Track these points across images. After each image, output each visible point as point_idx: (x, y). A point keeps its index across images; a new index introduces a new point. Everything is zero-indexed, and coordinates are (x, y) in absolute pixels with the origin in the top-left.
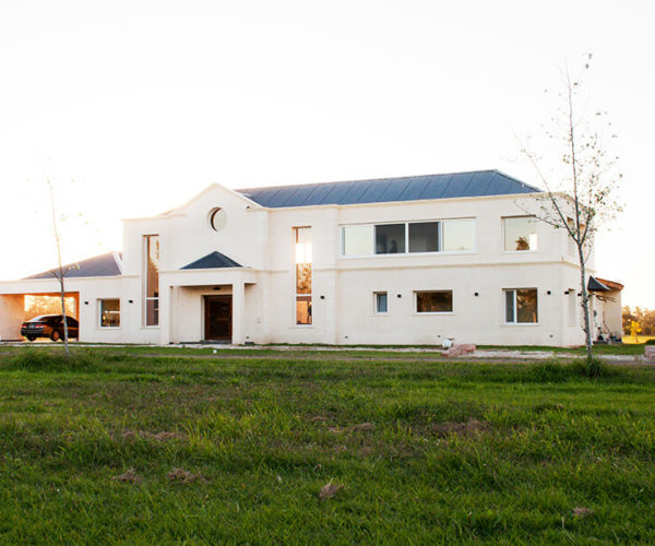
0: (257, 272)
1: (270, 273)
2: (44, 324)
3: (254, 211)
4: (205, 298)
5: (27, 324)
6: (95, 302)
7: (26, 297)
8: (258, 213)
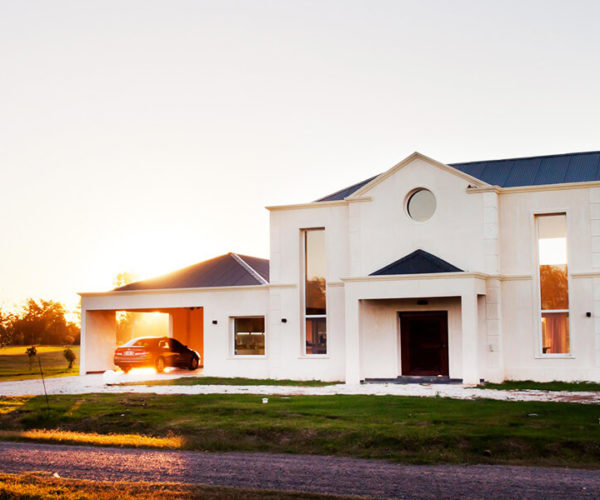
0: (487, 278)
1: (502, 279)
2: (143, 350)
3: (480, 191)
4: (401, 315)
5: (122, 350)
6: (227, 319)
7: (117, 312)
8: (485, 195)
